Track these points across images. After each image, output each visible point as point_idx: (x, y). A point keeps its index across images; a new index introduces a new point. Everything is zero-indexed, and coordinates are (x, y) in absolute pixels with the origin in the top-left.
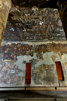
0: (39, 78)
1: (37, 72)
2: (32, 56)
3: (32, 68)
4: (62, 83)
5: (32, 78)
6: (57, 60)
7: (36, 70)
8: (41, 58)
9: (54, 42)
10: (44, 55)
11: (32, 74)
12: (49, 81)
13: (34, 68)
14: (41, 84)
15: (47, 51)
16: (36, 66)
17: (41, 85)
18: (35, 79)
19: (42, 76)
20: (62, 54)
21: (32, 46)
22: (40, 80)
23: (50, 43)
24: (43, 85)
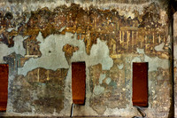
0: (26, 100)
1: (22, 87)
2: (11, 45)
3: (11, 78)
4: (79, 110)
5: (9, 100)
7: (19, 83)
8: (36, 51)
11: (9, 91)
12: (49, 106)
13: (16, 77)
14: (30, 111)
16: (22, 71)
17: (29, 114)
18: (15, 102)
19: (34, 95)
20: (94, 42)
21: (9, 15)
22: (28, 104)
24: (33, 114)
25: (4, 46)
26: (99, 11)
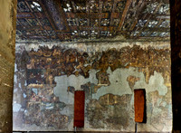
0: (99, 119)
1: (96, 108)
2: (87, 76)
3: (87, 101)
5: (86, 118)
6: (138, 86)
7: (93, 105)
8: (106, 81)
9: (138, 44)
10: (113, 76)
11: (86, 112)
12: (117, 123)
13: (91, 101)
14: (103, 127)
15: (121, 66)
16: (95, 96)
17: (102, 130)
18: (91, 121)
19: (106, 115)
20: (152, 74)
21: (86, 54)
22: (101, 122)
23: (128, 48)
24: (105, 130)
25: (81, 77)
26: (155, 51)
